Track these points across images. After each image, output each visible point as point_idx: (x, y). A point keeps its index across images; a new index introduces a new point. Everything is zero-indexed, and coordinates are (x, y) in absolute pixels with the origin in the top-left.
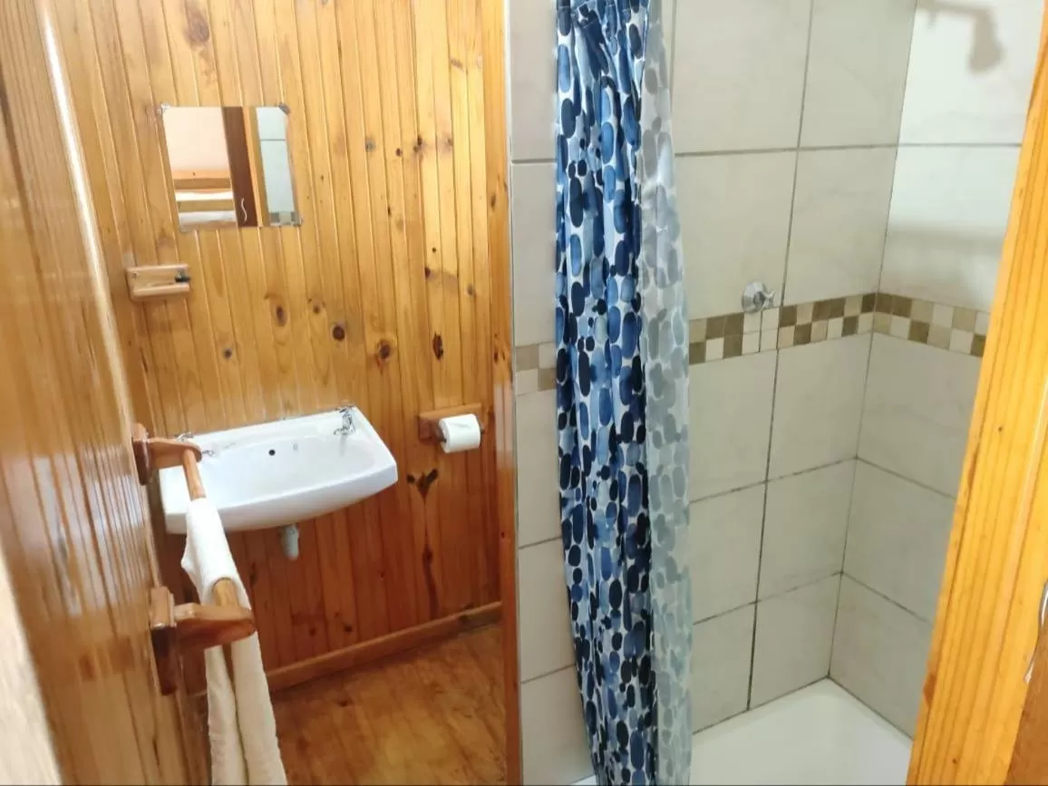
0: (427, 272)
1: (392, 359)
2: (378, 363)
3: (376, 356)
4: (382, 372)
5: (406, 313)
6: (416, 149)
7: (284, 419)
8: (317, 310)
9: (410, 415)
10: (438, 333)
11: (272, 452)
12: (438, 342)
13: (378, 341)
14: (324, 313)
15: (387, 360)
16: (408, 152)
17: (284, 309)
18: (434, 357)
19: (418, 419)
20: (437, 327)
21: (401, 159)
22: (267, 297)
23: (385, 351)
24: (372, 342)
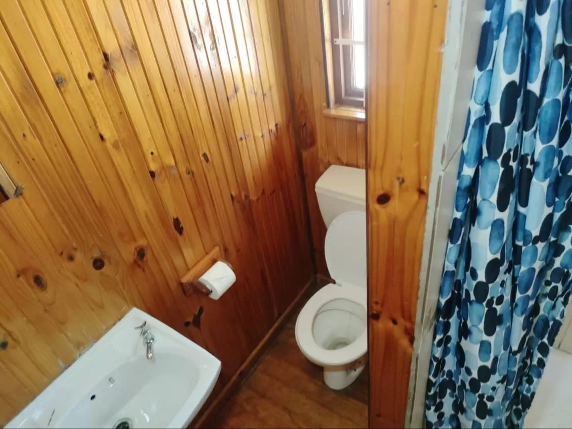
0: (152, 174)
1: (148, 255)
2: (139, 266)
3: (135, 262)
4: (144, 270)
5: (147, 216)
6: (106, 67)
7: (80, 355)
8: (71, 258)
9: (173, 285)
10: (175, 217)
11: (93, 397)
12: (177, 222)
13: (133, 250)
14: (78, 256)
15: (145, 259)
16: (99, 71)
17: (41, 275)
18: (178, 235)
19: (181, 284)
20: (173, 212)
21: (94, 82)
22: (18, 276)
23: (141, 253)
24: (128, 253)
